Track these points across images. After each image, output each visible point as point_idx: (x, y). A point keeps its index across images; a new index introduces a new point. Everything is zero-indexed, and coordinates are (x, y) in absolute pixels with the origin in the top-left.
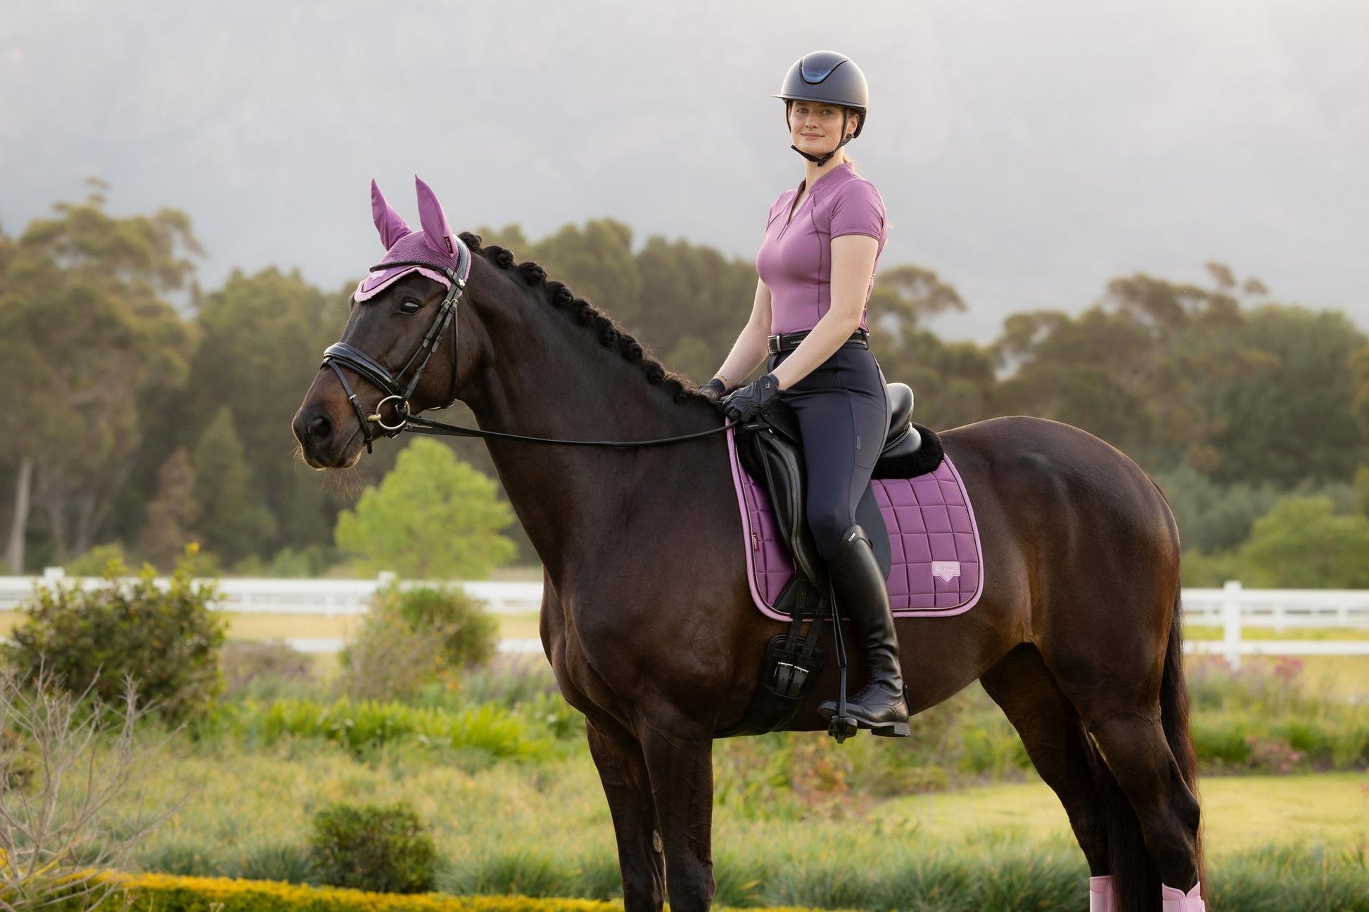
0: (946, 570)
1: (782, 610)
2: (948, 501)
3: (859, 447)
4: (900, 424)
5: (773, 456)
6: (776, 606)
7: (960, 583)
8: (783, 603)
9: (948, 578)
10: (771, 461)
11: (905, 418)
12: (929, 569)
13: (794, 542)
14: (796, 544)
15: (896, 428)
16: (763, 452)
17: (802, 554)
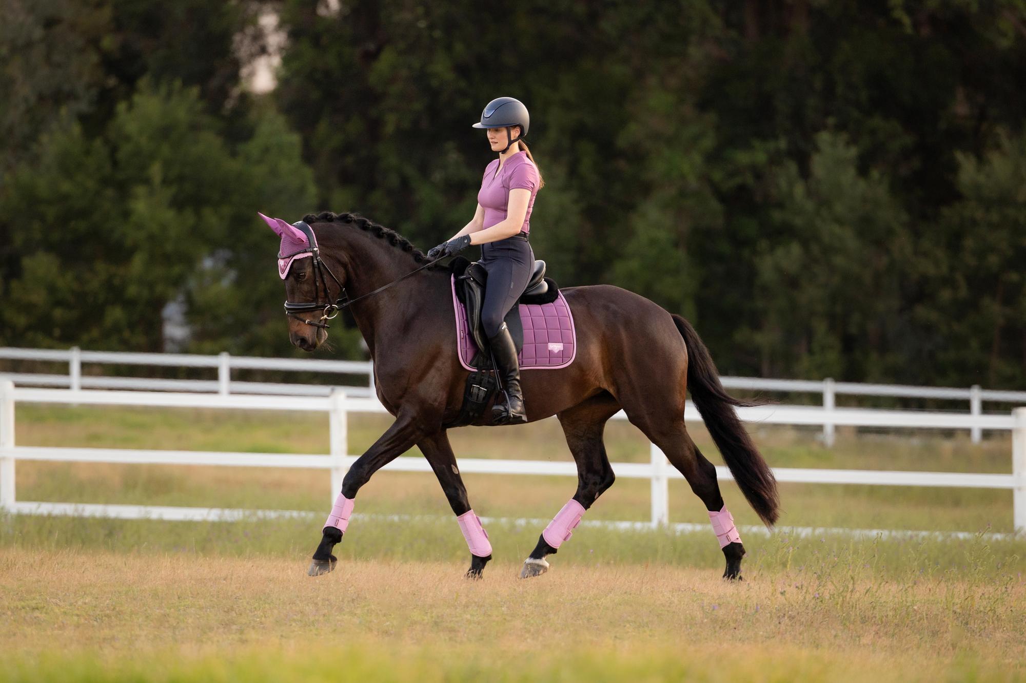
0: (556, 347)
1: (474, 366)
2: (560, 315)
3: (512, 287)
4: (537, 279)
5: (471, 292)
6: (470, 364)
7: (563, 355)
8: (474, 363)
9: (556, 351)
10: (469, 293)
11: (540, 275)
12: (547, 347)
13: (475, 333)
14: (476, 334)
15: (534, 281)
16: (467, 289)
17: (479, 338)
